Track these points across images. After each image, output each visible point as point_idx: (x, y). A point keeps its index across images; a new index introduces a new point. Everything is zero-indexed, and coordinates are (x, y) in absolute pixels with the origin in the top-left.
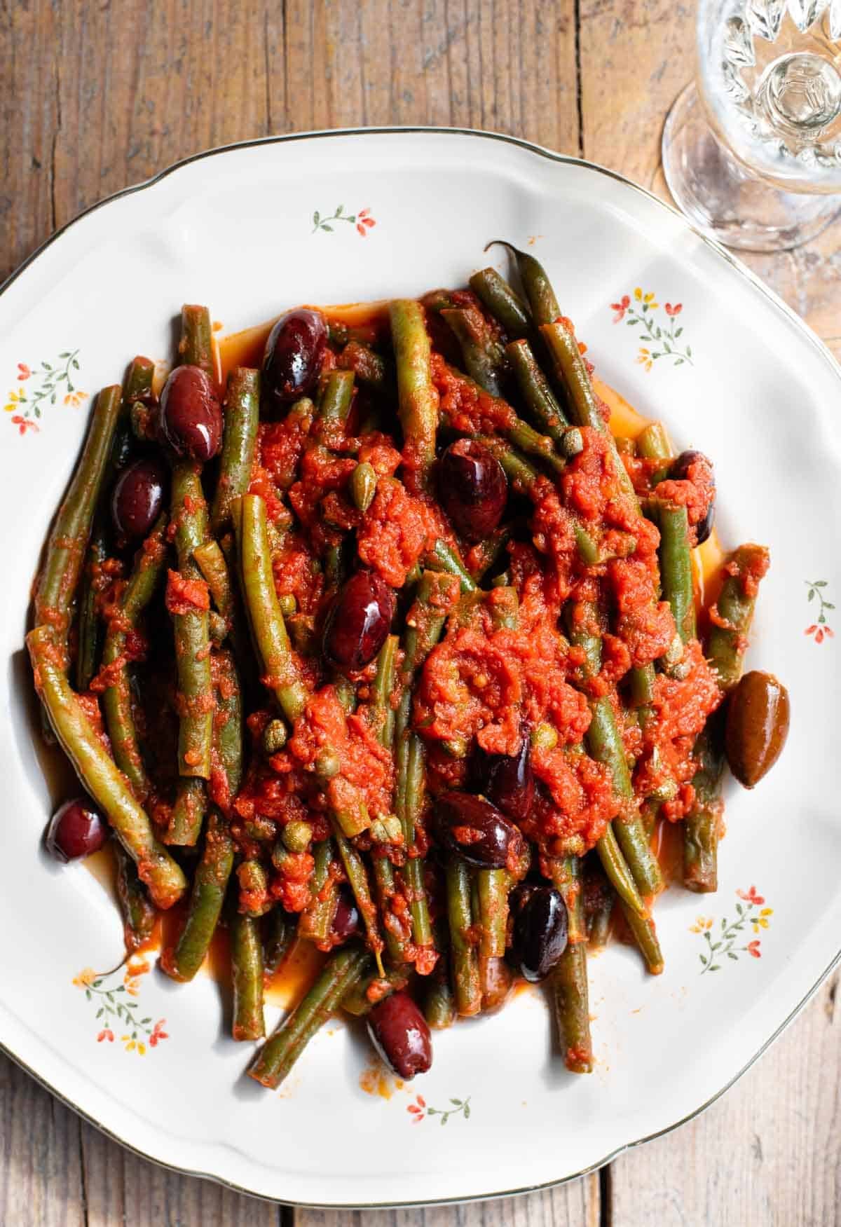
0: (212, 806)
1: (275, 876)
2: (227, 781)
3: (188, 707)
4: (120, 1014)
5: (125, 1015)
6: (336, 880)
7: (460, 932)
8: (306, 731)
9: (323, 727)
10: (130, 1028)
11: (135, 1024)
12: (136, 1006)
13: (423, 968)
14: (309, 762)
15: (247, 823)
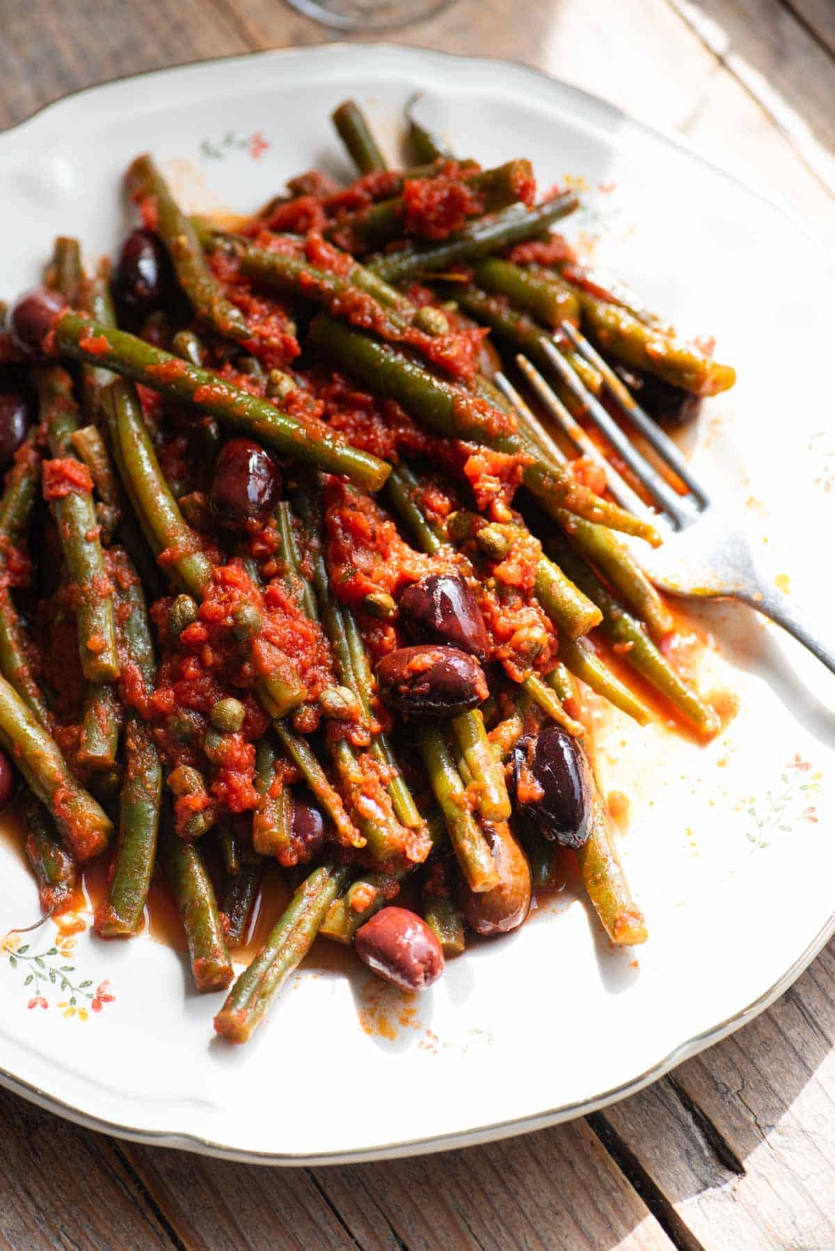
0: (128, 709)
1: (212, 770)
2: (141, 675)
3: (84, 593)
4: (53, 981)
5: (59, 980)
6: (285, 776)
7: (451, 798)
8: (218, 593)
9: (235, 585)
10: (67, 995)
11: (73, 989)
12: (72, 969)
13: (415, 854)
14: (225, 617)
15: (169, 719)
